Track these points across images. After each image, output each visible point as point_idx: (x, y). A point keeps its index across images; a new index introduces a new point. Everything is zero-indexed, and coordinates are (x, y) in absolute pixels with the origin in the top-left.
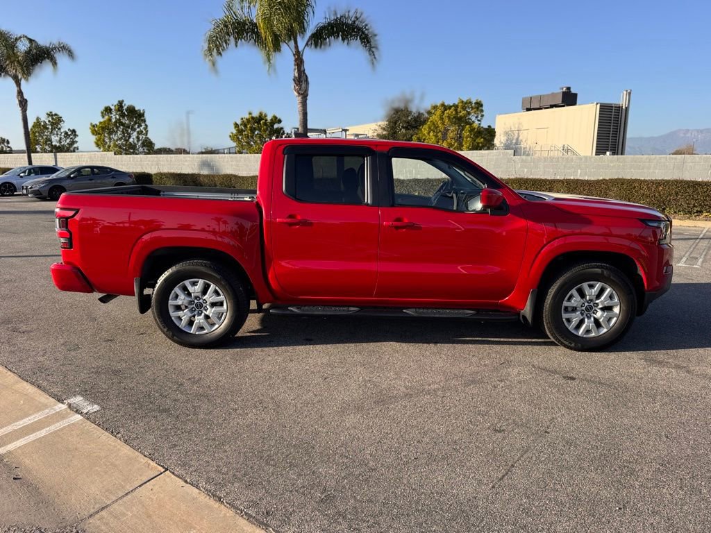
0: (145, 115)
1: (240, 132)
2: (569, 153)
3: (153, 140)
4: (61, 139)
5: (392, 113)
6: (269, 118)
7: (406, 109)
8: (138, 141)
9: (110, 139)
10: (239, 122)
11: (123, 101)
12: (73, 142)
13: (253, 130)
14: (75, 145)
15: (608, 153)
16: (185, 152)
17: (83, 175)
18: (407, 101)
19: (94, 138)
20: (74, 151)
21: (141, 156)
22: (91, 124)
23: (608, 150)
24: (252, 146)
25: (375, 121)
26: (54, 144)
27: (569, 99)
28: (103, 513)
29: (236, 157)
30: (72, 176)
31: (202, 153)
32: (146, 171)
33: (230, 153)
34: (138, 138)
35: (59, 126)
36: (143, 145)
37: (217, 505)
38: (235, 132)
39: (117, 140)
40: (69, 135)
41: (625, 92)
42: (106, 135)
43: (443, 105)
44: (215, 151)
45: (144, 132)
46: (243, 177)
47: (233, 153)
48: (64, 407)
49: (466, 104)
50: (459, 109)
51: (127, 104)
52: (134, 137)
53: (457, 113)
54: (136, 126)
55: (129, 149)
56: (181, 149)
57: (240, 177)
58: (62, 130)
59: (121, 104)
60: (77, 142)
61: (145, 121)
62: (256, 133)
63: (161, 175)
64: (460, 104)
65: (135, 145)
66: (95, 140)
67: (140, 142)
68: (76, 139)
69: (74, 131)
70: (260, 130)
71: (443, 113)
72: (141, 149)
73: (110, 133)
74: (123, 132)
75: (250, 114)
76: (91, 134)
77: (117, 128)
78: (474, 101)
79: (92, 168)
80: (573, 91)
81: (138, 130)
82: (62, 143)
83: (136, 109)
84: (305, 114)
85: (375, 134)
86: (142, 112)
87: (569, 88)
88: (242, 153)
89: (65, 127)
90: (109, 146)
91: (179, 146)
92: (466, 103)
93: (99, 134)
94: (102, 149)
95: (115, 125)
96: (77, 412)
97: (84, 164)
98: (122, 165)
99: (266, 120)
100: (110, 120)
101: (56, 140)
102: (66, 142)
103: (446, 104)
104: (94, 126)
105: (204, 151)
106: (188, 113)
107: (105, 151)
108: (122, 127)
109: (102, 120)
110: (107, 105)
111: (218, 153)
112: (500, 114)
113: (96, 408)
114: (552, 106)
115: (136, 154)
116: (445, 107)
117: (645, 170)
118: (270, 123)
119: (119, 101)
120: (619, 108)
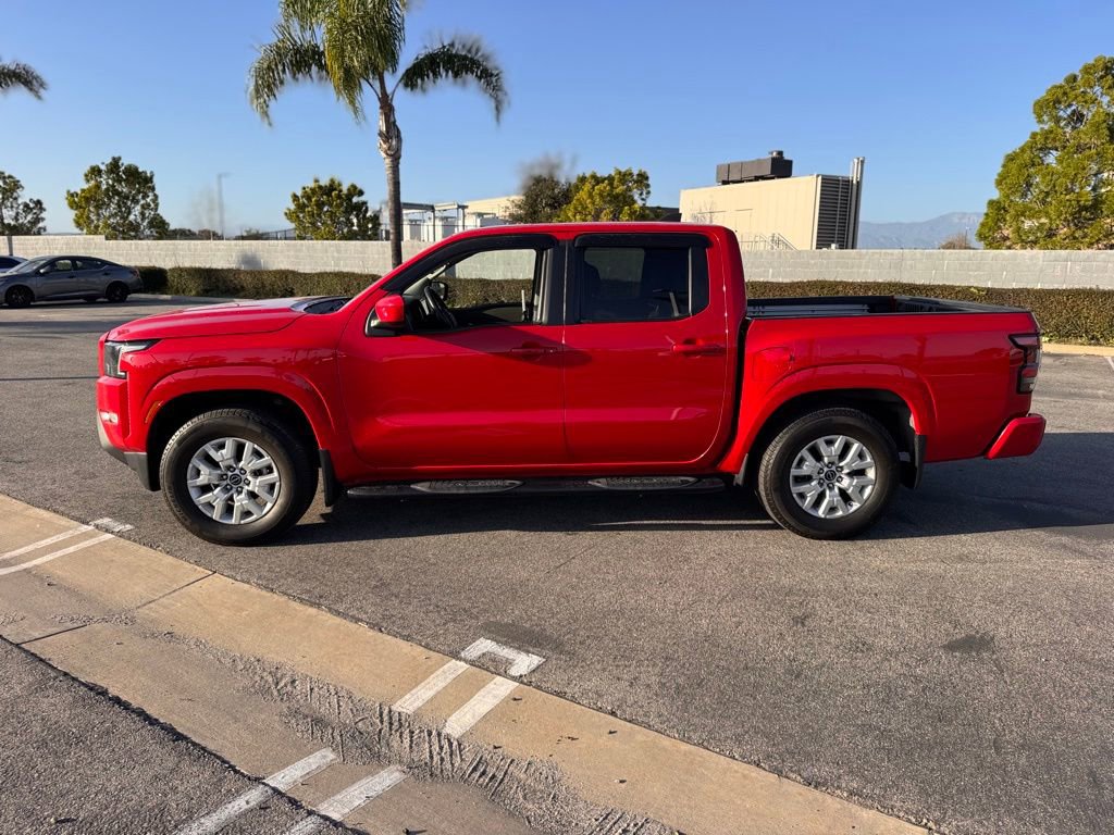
0: (155, 180)
1: (301, 207)
2: (781, 246)
3: (166, 218)
4: (17, 214)
5: (531, 183)
6: (345, 189)
7: (552, 178)
8: (143, 220)
9: (98, 215)
10: (299, 193)
11: (120, 158)
12: (37, 220)
13: (320, 205)
14: (41, 225)
15: (833, 246)
16: (217, 237)
17: (58, 270)
18: (554, 167)
19: (72, 214)
20: (39, 234)
21: (149, 242)
22: (68, 192)
23: (833, 242)
24: (318, 228)
25: (507, 194)
26: (6, 221)
27: (781, 168)
28: (151, 605)
29: (295, 245)
30: (42, 271)
31: (243, 238)
32: (157, 265)
33: (286, 239)
34: (142, 214)
35: (15, 195)
36: (151, 225)
37: (269, 594)
38: (293, 207)
39: (109, 218)
40: (31, 209)
41: (856, 161)
42: (92, 209)
43: (594, 177)
44: (263, 234)
45: (152, 205)
46: (305, 274)
47: (291, 239)
48: (91, 528)
49: (624, 177)
50: (616, 183)
51: (125, 162)
52: (137, 213)
53: (612, 187)
54: (140, 197)
55: (129, 231)
56: (209, 232)
57: (300, 274)
58: (20, 201)
59: (115, 163)
60: (43, 219)
61: (153, 189)
62: (325, 209)
63: (180, 271)
64: (617, 177)
65: (138, 225)
66: (74, 217)
67: (147, 221)
68: (43, 215)
69: (39, 203)
70: (331, 205)
71: (593, 188)
72: (147, 232)
73: (98, 207)
74: (119, 206)
75: (316, 181)
76: (68, 208)
77: (109, 199)
78: (635, 172)
79: (74, 259)
80: (786, 157)
81: (142, 202)
82: (20, 221)
83: (140, 170)
84: (396, 184)
85: (507, 214)
86: (149, 175)
87: (780, 153)
88: (304, 239)
89: (25, 196)
90: (97, 227)
91: (206, 226)
92: (624, 175)
93: (81, 207)
94: (85, 231)
95: (107, 194)
96: (107, 531)
97: (57, 254)
98: (118, 255)
99: (341, 191)
100: (98, 186)
101: (10, 216)
102: (26, 220)
103: (599, 175)
104: (72, 195)
105: (245, 234)
106: (220, 177)
107: (90, 234)
108: (117, 198)
109: (86, 186)
110: (94, 164)
111: (267, 239)
112: (686, 189)
113: (129, 527)
114: (757, 179)
115: (140, 239)
116: (597, 180)
117: (855, 270)
118: (346, 195)
119: (114, 159)
120: (847, 183)
